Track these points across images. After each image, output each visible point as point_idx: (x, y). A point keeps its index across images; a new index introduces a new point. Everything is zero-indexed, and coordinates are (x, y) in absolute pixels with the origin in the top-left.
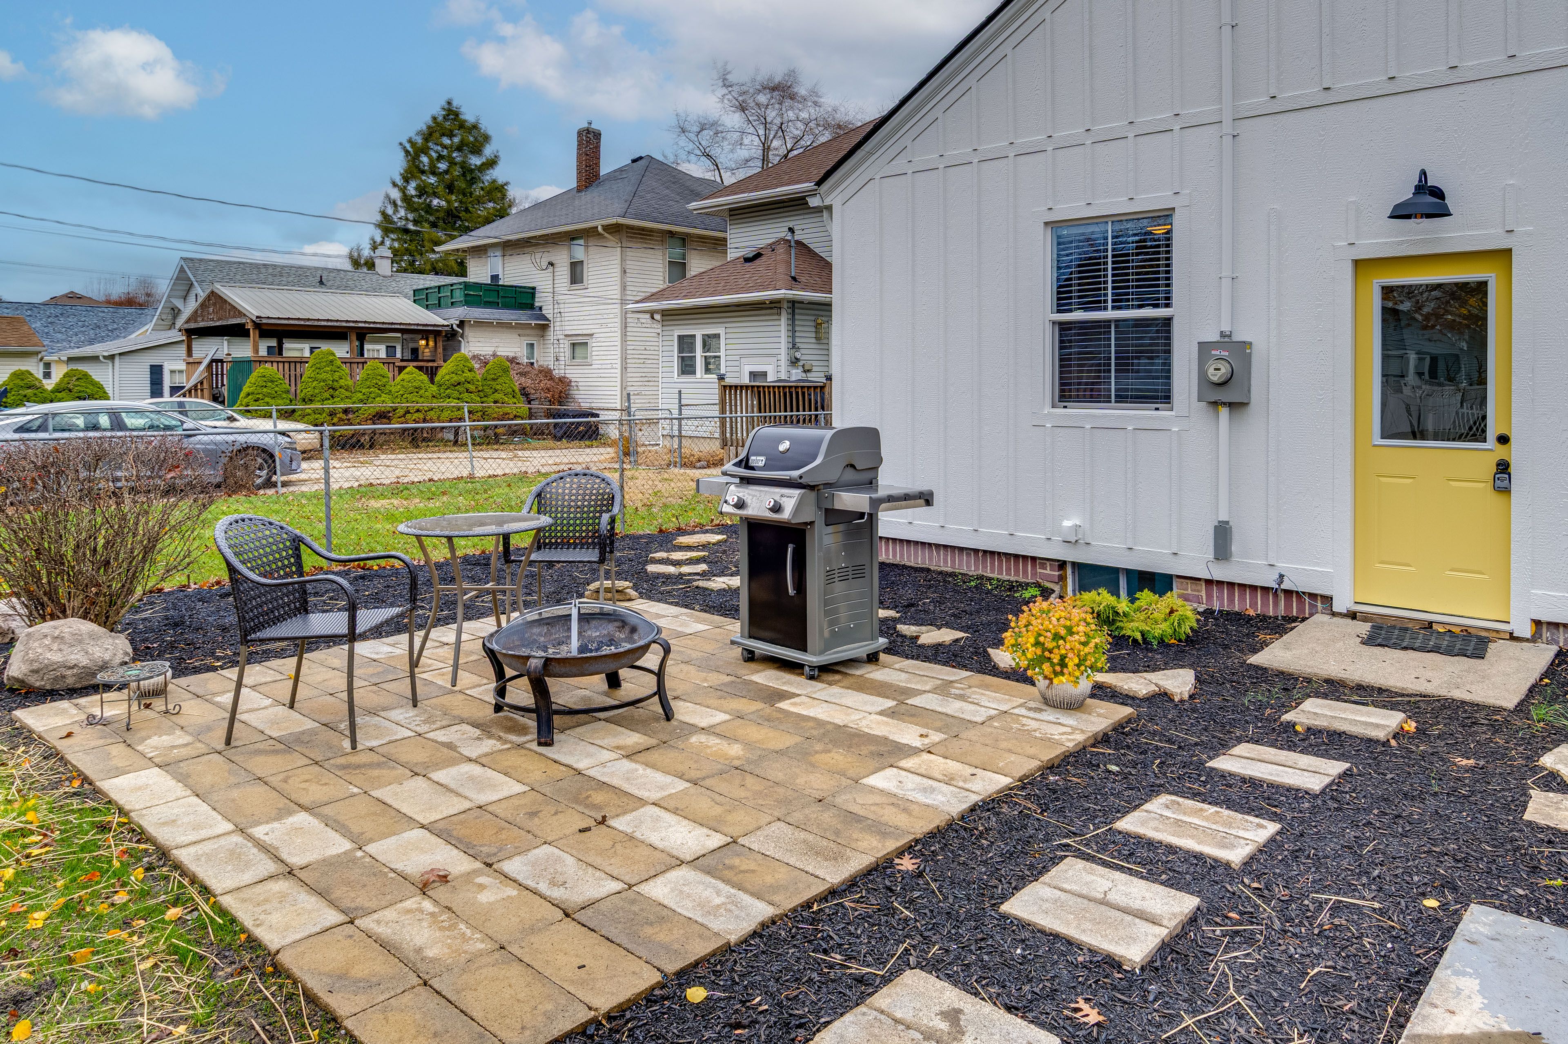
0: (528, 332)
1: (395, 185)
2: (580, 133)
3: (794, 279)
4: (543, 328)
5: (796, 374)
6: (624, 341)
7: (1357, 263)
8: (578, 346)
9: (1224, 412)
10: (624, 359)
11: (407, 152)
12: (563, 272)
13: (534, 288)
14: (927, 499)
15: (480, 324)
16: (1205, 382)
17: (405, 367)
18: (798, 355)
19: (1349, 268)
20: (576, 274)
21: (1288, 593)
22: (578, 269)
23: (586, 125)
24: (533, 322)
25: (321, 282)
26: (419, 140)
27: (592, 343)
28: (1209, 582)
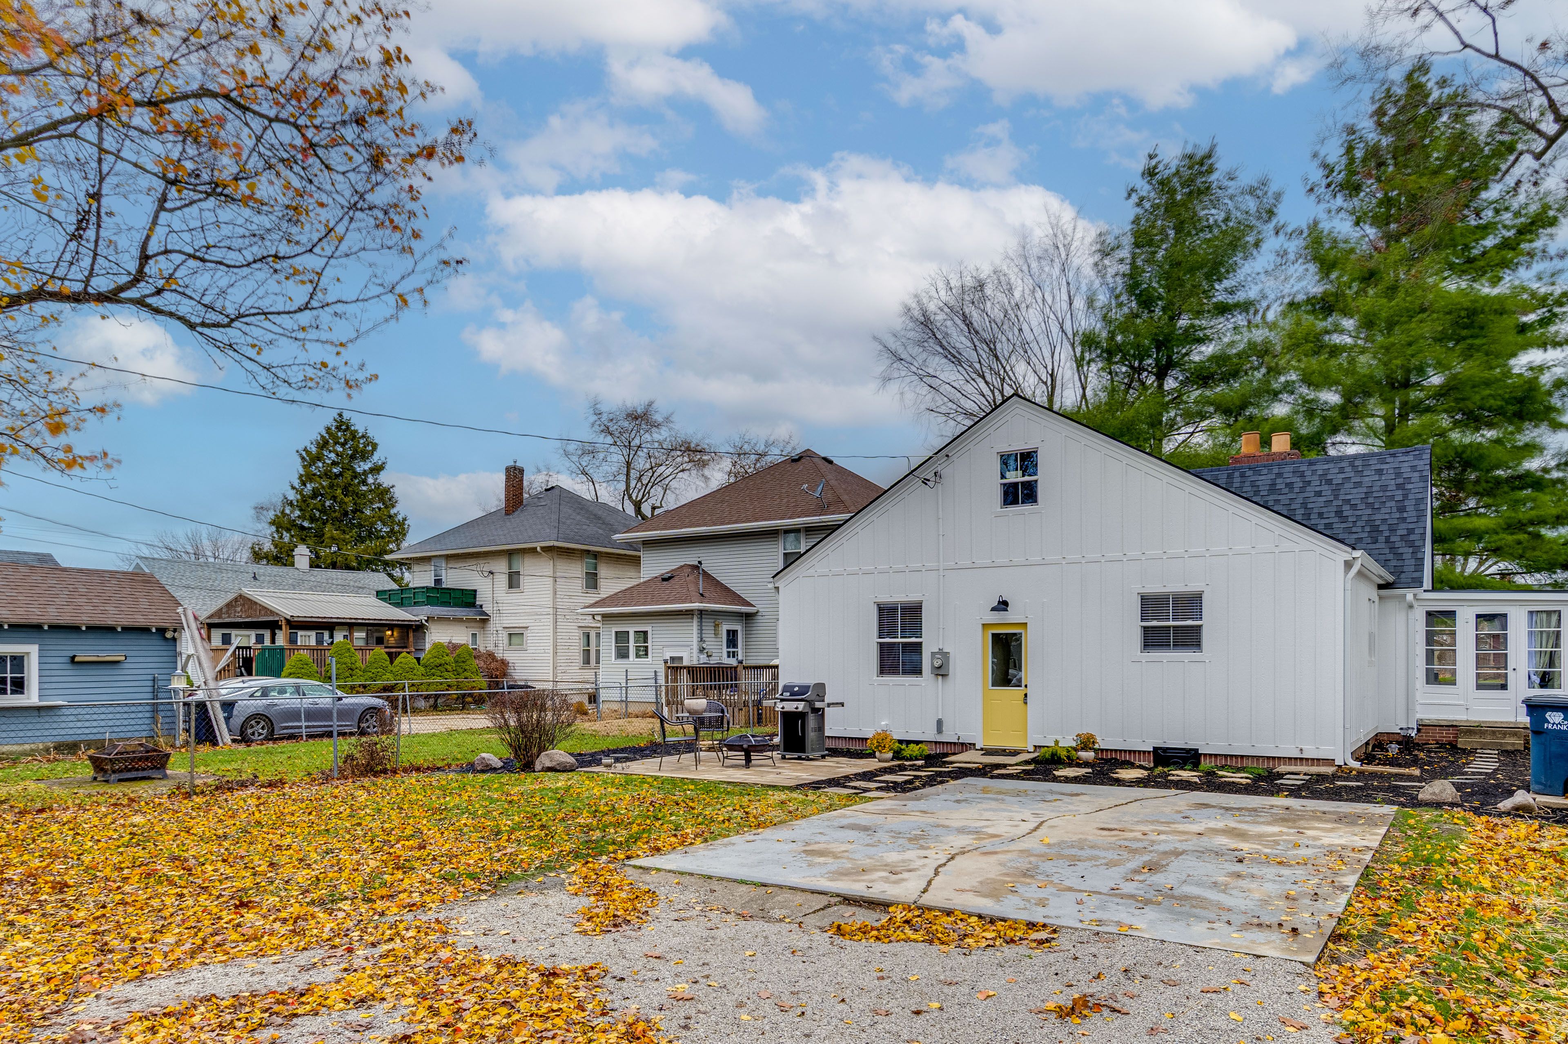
0: (472, 624)
1: (293, 488)
2: (508, 470)
3: (702, 595)
4: (484, 621)
5: (703, 658)
6: (555, 632)
7: (983, 625)
8: (515, 636)
9: (940, 678)
10: (555, 646)
11: (303, 458)
12: (502, 580)
13: (475, 591)
14: (842, 705)
15: (441, 619)
16: (933, 667)
17: (400, 653)
18: (704, 646)
19: (980, 627)
20: (513, 581)
21: (962, 744)
22: (515, 577)
23: (512, 464)
24: (478, 618)
25: (255, 578)
26: (314, 450)
27: (527, 634)
28: (936, 743)
